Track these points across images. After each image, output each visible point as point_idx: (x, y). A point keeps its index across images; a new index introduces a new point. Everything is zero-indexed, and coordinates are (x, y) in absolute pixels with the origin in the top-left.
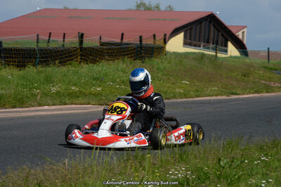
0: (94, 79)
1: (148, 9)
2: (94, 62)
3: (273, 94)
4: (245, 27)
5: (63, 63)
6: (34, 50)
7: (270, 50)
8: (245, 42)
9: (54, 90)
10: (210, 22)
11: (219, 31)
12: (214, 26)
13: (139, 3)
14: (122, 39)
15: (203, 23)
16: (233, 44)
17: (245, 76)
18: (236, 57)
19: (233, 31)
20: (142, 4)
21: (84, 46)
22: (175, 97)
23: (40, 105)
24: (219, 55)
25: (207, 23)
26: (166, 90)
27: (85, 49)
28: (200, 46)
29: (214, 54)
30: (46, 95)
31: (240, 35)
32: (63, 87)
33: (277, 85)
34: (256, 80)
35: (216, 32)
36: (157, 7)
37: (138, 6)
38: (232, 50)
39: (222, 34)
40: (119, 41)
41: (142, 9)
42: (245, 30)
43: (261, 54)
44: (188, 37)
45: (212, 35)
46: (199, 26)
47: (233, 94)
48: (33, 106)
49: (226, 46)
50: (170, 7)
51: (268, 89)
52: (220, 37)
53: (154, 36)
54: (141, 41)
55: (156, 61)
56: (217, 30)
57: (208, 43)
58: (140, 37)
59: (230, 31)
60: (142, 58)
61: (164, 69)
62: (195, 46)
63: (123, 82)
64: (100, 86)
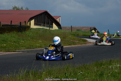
1: (18, 9)
2: (1, 33)
3: (76, 46)
4: (60, 17)
8: (60, 23)
10: (45, 15)
11: (49, 19)
12: (47, 16)
13: (14, 7)
14: (11, 24)
15: (42, 16)
16: (55, 24)
17: (64, 38)
18: (57, 30)
20: (16, 7)
22: (36, 48)
24: (50, 29)
26: (32, 45)
28: (41, 25)
31: (58, 20)
34: (69, 40)
36: (22, 8)
37: (14, 8)
38: (55, 27)
42: (60, 18)
44: (36, 22)
45: (46, 20)
46: (40, 17)
49: (52, 25)
51: (74, 44)
52: (50, 21)
53: (25, 22)
54: (20, 24)
55: (27, 32)
56: (48, 18)
57: (45, 23)
58: (20, 23)
59: (54, 18)
60: (21, 31)
61: (31, 36)
62: (39, 25)
63: (15, 42)
64: (5, 44)
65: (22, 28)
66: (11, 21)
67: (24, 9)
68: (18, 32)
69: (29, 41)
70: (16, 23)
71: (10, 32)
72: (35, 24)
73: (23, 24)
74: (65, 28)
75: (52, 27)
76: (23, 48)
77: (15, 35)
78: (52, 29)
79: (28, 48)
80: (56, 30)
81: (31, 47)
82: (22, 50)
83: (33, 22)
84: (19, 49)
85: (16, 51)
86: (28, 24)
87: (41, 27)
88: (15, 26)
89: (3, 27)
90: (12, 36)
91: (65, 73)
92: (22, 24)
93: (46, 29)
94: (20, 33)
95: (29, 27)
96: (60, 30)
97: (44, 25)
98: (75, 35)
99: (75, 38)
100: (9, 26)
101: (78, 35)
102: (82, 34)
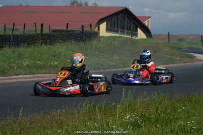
0: (52, 56)
1: (81, 6)
2: (51, 44)
3: (176, 65)
4: (150, 17)
5: (29, 45)
6: (9, 36)
7: (170, 33)
8: (150, 28)
9: (25, 64)
10: (125, 14)
11: (131, 21)
12: (127, 16)
13: (73, 1)
14: (67, 28)
15: (120, 15)
16: (141, 30)
18: (145, 39)
19: (141, 20)
20: (76, 2)
21: (44, 32)
22: (109, 68)
23: (16, 74)
24: (133, 38)
25: (123, 15)
27: (44, 34)
28: (118, 32)
29: (130, 37)
30: (20, 68)
31: (146, 23)
32: (32, 62)
33: (178, 58)
34: (164, 55)
35: (129, 21)
38: (141, 34)
39: (133, 23)
40: (65, 29)
41: (75, 6)
42: (150, 19)
43: (161, 37)
44: (109, 26)
45: (126, 23)
46: (117, 17)
48: (12, 76)
49: (136, 31)
50: (95, 3)
51: (173, 61)
53: (91, 25)
54: (83, 29)
55: (94, 43)
56: (130, 19)
57: (123, 29)
58: (83, 26)
59: (139, 20)
60: (84, 41)
61: (100, 48)
62: (114, 31)
64: (56, 61)
65: (85, 36)
66: (68, 24)
68: (79, 42)
69: (96, 57)
70: (75, 27)
71: (64, 42)
72: (108, 30)
73: (87, 29)
74: (158, 36)
75: (136, 35)
77: (73, 46)
78: (136, 38)
79: (95, 69)
80: (142, 39)
81: (101, 67)
83: (103, 26)
86: (96, 29)
87: (118, 35)
88: (74, 31)
89: (54, 33)
90: (67, 49)
91: (157, 109)
92: (85, 29)
93: (126, 38)
94: (81, 44)
95: (97, 33)
96: (149, 39)
97: (122, 32)
98: (174, 48)
99: (174, 52)
100: (64, 31)
101: (179, 49)
102: (186, 46)
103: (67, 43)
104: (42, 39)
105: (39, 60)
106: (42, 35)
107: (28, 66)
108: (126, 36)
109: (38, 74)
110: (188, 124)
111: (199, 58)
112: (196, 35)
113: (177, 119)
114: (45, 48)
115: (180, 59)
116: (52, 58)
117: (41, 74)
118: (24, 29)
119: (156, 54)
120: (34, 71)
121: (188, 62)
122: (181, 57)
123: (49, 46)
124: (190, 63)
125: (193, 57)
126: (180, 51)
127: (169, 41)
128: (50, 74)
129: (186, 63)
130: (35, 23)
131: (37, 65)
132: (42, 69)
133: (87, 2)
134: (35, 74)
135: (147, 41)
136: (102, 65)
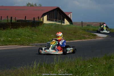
0: (17, 35)
1: (32, 6)
2: (16, 28)
3: (86, 40)
4: (71, 13)
5: (4, 29)
7: (83, 22)
8: (71, 19)
9: (2, 39)
10: (57, 11)
12: (59, 12)
13: (28, 3)
14: (25, 19)
16: (67, 20)
17: (75, 33)
18: (69, 25)
19: (67, 14)
20: (29, 4)
24: (62, 24)
25: (56, 11)
27: (13, 23)
28: (53, 21)
29: (61, 24)
31: (69, 16)
32: (6, 38)
33: (87, 36)
34: (79, 35)
35: (60, 14)
36: (35, 5)
37: (28, 5)
38: (66, 22)
39: (62, 16)
41: (29, 6)
42: (71, 14)
43: (78, 23)
44: (49, 17)
45: (58, 16)
46: (53, 13)
47: (71, 40)
49: (64, 20)
50: (40, 5)
51: (85, 38)
52: (62, 17)
53: (38, 17)
54: (34, 19)
55: (40, 27)
57: (57, 19)
58: (34, 18)
59: (65, 14)
60: (35, 26)
61: (44, 30)
63: (29, 36)
64: (19, 38)
65: (36, 24)
66: (26, 17)
67: (37, 5)
68: (32, 27)
69: (42, 36)
70: (30, 18)
71: (24, 27)
72: (48, 20)
73: (36, 20)
74: (76, 23)
75: (64, 22)
76: (36, 42)
77: (29, 30)
78: (64, 24)
79: (41, 42)
80: (67, 25)
81: (44, 41)
82: (35, 44)
83: (45, 17)
84: (33, 43)
85: (30, 44)
86: (42, 20)
87: (54, 23)
88: (29, 21)
89: (18, 22)
90: (26, 31)
91: (76, 66)
93: (58, 24)
94: (33, 28)
95: (42, 22)
97: (56, 21)
98: (85, 30)
99: (85, 33)
100: (24, 21)
101: (88, 30)
102: (92, 29)
103: (25, 28)
104: (11, 26)
105: (10, 37)
106: (11, 23)
107: (4, 41)
108: (58, 23)
109: (9, 45)
110: (94, 74)
111: (99, 36)
112: (97, 23)
113: (87, 71)
114: (13, 30)
115: (88, 36)
116: (17, 36)
117: (11, 45)
118: (1, 20)
119: (75, 34)
120: (7, 43)
121: (93, 38)
122: (89, 35)
123: (15, 29)
124: (94, 39)
125: (96, 35)
126: (88, 32)
127: (82, 26)
128: (16, 45)
129: (92, 39)
130: (7, 16)
131: (9, 40)
132: (11, 42)
133: (35, 4)
134: (8, 45)
135: (70, 26)
136: (45, 40)
